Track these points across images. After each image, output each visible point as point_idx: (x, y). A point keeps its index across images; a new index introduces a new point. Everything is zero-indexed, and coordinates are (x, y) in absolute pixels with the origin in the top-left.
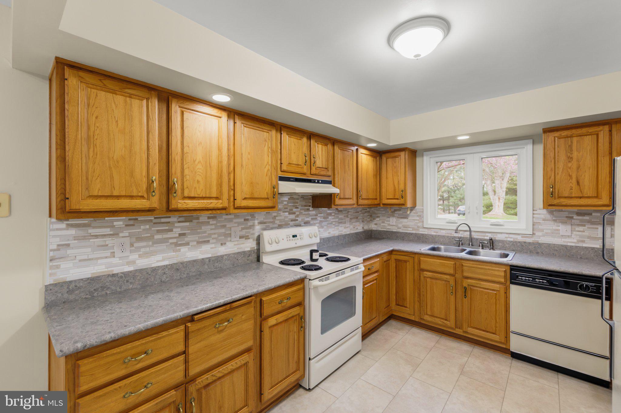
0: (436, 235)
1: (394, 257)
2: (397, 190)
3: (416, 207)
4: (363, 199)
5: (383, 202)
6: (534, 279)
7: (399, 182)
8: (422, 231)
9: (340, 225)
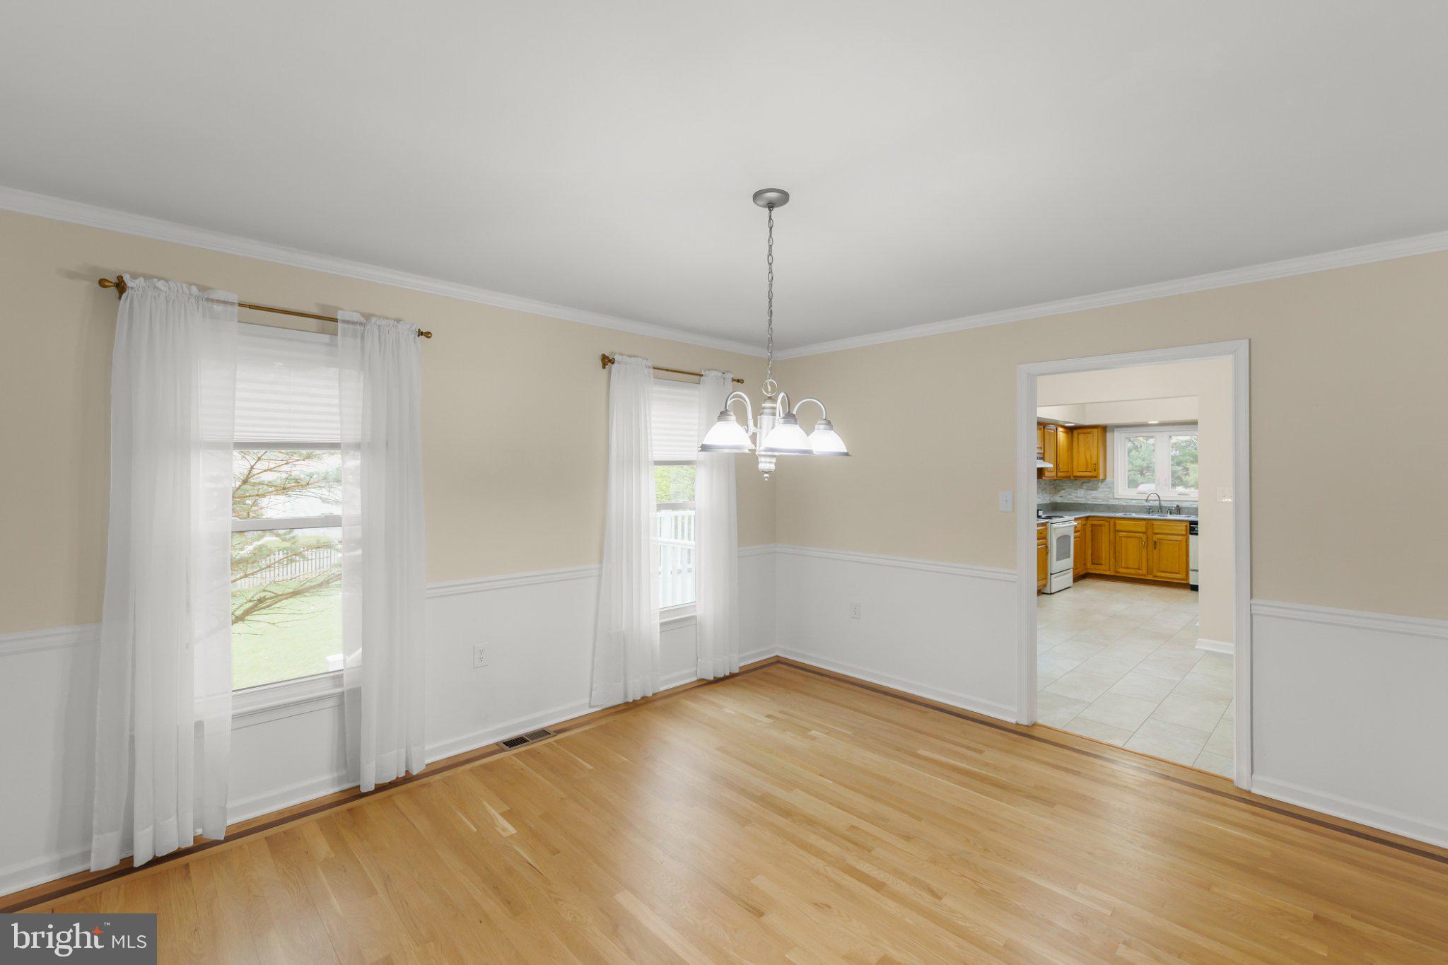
0: (1127, 504)
1: (1090, 522)
2: (1088, 464)
3: (1107, 480)
4: (1061, 472)
5: (1075, 475)
7: (1091, 456)
8: (1112, 502)
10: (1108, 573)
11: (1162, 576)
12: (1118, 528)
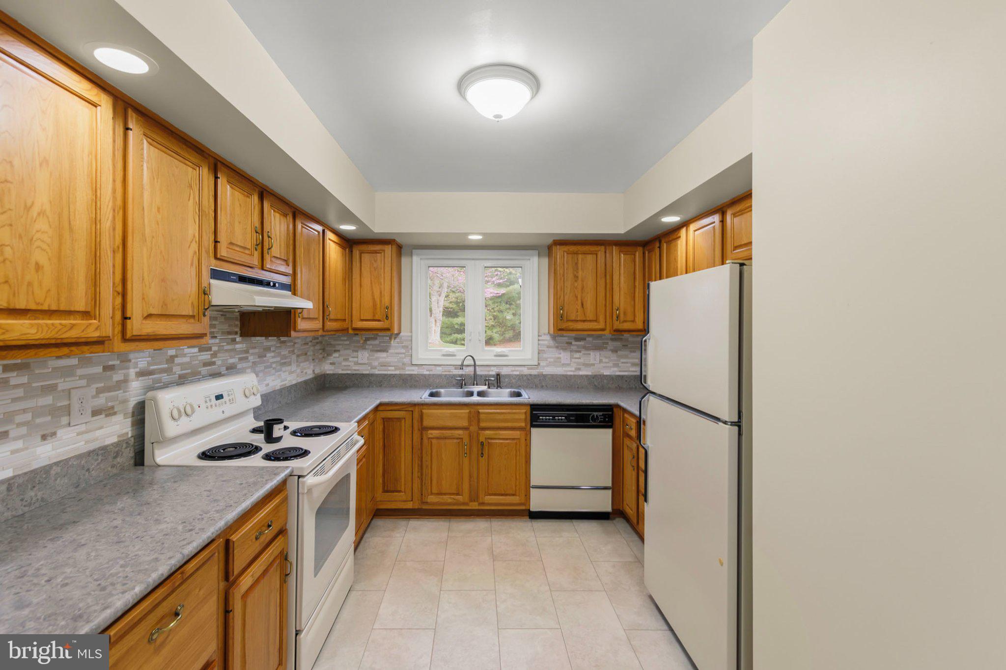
0: (430, 375)
1: (380, 415)
2: (378, 306)
3: (401, 334)
4: (331, 320)
5: (354, 326)
6: (554, 417)
7: (381, 293)
8: (409, 371)
9: (284, 369)
10: (410, 505)
11: (492, 501)
12: (426, 423)
